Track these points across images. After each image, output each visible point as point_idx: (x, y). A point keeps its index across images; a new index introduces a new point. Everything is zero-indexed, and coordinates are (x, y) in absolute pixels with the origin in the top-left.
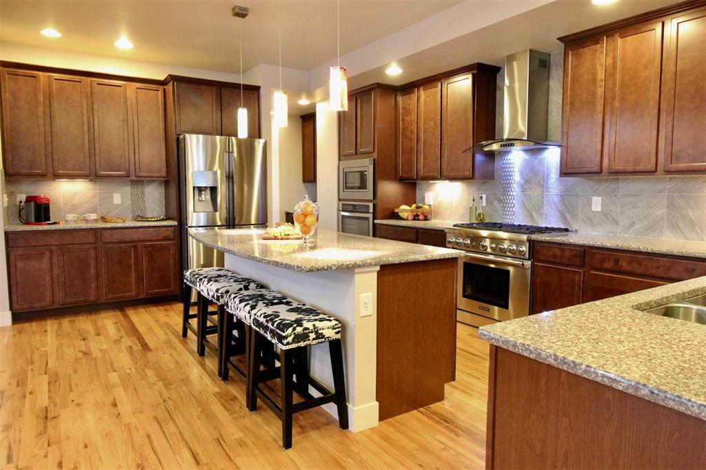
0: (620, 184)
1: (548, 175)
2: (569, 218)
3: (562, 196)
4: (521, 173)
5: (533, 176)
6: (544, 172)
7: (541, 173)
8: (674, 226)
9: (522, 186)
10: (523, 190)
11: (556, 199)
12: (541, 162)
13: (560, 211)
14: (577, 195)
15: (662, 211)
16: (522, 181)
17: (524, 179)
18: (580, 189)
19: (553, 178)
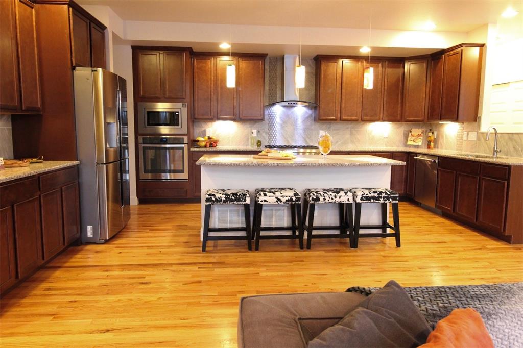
0: (332, 125)
1: (297, 119)
2: (308, 141)
3: (304, 130)
4: (281, 118)
5: (288, 120)
6: (294, 118)
7: (293, 118)
8: (353, 142)
9: (281, 125)
10: (282, 127)
11: (301, 132)
12: (292, 113)
13: (304, 138)
14: (312, 130)
15: (348, 136)
16: (282, 123)
17: (283, 121)
18: (313, 127)
19: (300, 122)
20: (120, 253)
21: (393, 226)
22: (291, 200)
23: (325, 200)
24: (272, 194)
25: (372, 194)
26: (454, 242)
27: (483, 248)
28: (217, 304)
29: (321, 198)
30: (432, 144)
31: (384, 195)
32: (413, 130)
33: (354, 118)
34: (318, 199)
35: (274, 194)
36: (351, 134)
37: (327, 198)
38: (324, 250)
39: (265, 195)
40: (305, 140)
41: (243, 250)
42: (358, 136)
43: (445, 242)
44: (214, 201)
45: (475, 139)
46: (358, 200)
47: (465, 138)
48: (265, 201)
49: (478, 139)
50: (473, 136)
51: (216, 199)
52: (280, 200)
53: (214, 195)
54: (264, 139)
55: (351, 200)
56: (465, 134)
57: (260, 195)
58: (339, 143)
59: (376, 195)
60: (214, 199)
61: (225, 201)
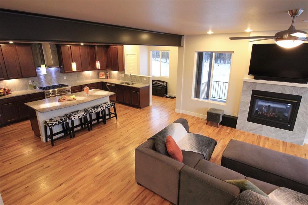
2: (59, 82)
11: (55, 78)
14: (60, 77)
15: (76, 77)
18: (60, 75)
19: (53, 74)
20: (10, 163)
21: (114, 113)
22: (84, 115)
23: (94, 112)
24: (76, 115)
25: (108, 106)
26: (129, 112)
27: (136, 112)
28: (85, 160)
29: (93, 112)
30: (109, 77)
31: (111, 105)
32: (101, 72)
33: (79, 71)
34: (92, 112)
35: (77, 115)
36: (78, 76)
37: (95, 111)
38: (97, 128)
39: (74, 116)
40: (58, 82)
41: (69, 139)
42: (81, 77)
43: (126, 114)
44: (54, 125)
45: (124, 76)
46: (104, 109)
47: (120, 76)
48: (74, 119)
49: (125, 76)
50: (123, 75)
51: (54, 124)
52: (80, 117)
53: (53, 123)
54: (36, 84)
55: (103, 110)
56: (120, 74)
57: (72, 117)
58: (73, 81)
59: (109, 106)
60: (53, 125)
61: (58, 124)
